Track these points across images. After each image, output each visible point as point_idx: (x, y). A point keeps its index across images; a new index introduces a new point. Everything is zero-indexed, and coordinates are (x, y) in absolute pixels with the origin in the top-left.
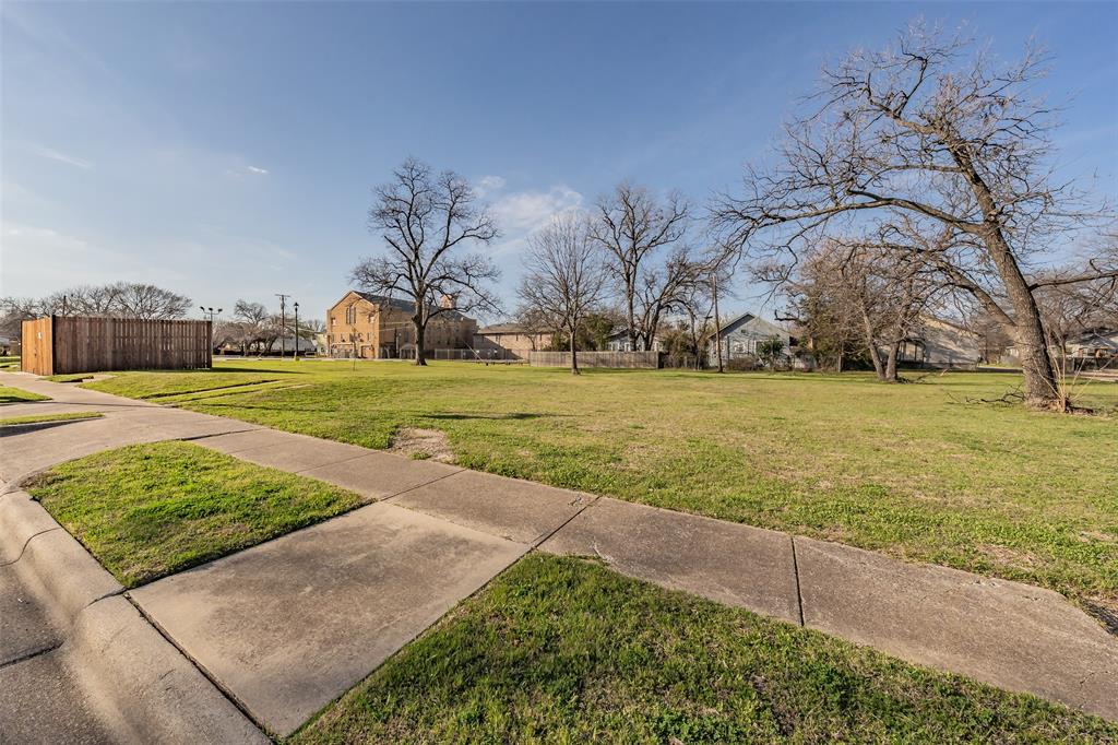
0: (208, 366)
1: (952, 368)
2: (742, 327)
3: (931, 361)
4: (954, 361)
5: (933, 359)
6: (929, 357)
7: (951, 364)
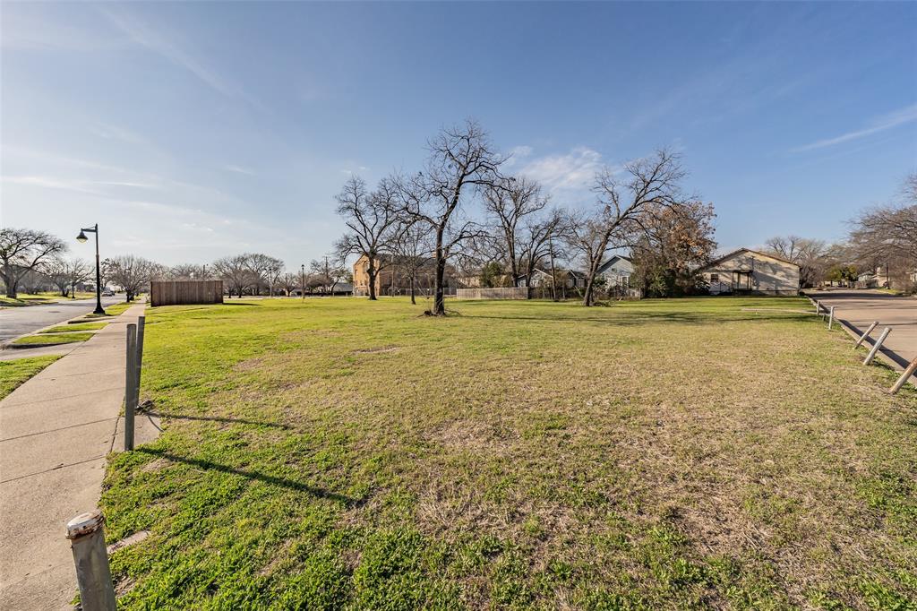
0: (219, 301)
1: (777, 294)
2: (612, 267)
3: (760, 289)
4: (779, 289)
5: (763, 287)
6: (758, 285)
7: (777, 291)
